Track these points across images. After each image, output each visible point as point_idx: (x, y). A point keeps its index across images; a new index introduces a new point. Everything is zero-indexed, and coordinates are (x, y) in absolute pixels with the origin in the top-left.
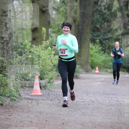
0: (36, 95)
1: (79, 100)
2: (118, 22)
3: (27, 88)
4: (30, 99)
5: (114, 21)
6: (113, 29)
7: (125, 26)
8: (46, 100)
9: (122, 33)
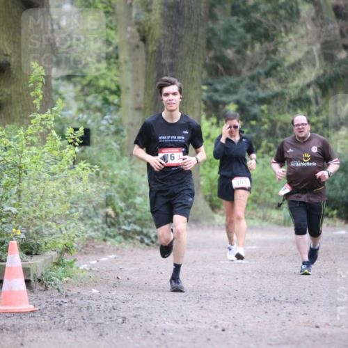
0: (14, 313)
1: (172, 325)
2: (302, 37)
5: (287, 33)
6: (286, 64)
7: (327, 51)
8: (51, 328)
9: (319, 78)
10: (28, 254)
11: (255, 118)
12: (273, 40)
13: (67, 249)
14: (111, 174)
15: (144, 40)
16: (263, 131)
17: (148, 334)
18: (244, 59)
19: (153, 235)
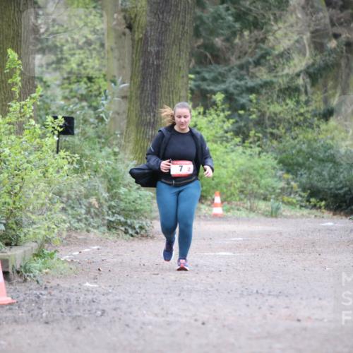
1: (151, 317)
2: (292, 26)
5: (276, 20)
6: (277, 52)
7: (317, 40)
8: (28, 321)
9: (308, 67)
10: (7, 244)
11: (243, 107)
12: (262, 29)
13: (47, 241)
14: (95, 163)
15: (130, 27)
16: (251, 120)
17: (127, 328)
18: (233, 47)
19: (137, 226)
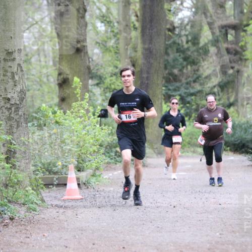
0: (72, 200)
1: (149, 204)
2: (211, 63)
3: (55, 187)
4: (61, 207)
5: (204, 60)
6: (203, 76)
7: (224, 70)
8: (90, 207)
9: (219, 83)
10: (79, 171)
11: (189, 103)
12: (196, 65)
13: (97, 169)
15: (134, 66)
16: (193, 109)
18: (183, 74)
